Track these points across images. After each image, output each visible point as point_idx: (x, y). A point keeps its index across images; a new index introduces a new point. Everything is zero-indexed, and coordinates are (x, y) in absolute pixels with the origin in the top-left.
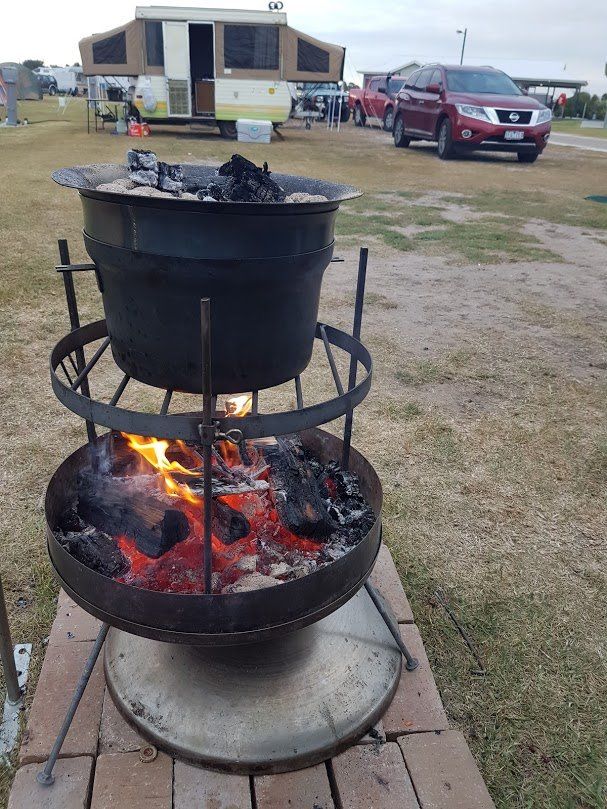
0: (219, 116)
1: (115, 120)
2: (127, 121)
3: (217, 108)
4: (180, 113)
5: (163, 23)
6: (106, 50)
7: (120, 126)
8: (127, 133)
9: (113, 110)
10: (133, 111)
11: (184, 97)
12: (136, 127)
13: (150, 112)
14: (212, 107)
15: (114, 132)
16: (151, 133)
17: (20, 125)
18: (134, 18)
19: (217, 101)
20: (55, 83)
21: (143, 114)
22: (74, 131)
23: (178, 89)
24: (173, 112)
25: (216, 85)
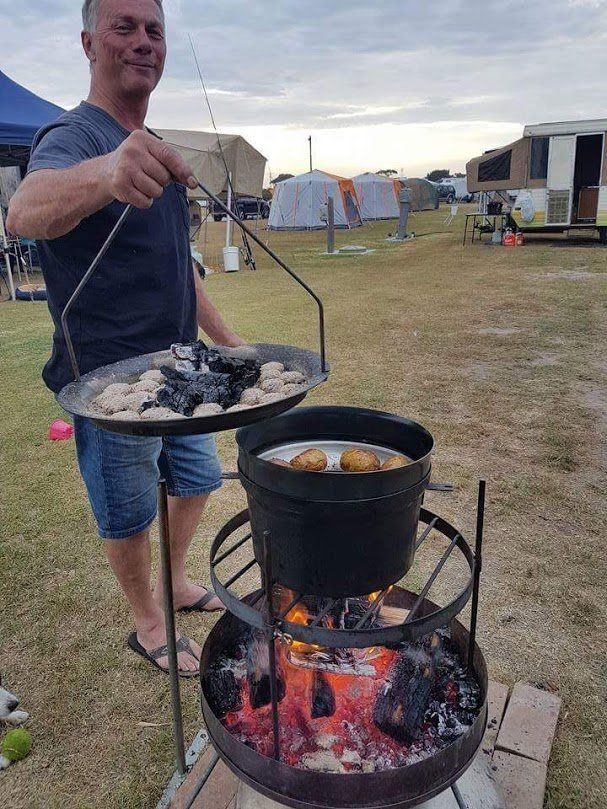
0: (599, 223)
1: (492, 231)
2: (504, 231)
3: (598, 215)
4: (558, 222)
5: (551, 138)
6: (493, 167)
7: (496, 236)
8: (501, 243)
9: (492, 223)
10: (511, 223)
11: (565, 206)
12: (510, 237)
13: (527, 222)
14: (595, 213)
15: (488, 243)
16: (526, 242)
17: (407, 239)
18: (522, 137)
19: (599, 208)
20: (454, 192)
21: (520, 225)
22: (452, 243)
23: (559, 199)
24: (551, 222)
25: (600, 192)
